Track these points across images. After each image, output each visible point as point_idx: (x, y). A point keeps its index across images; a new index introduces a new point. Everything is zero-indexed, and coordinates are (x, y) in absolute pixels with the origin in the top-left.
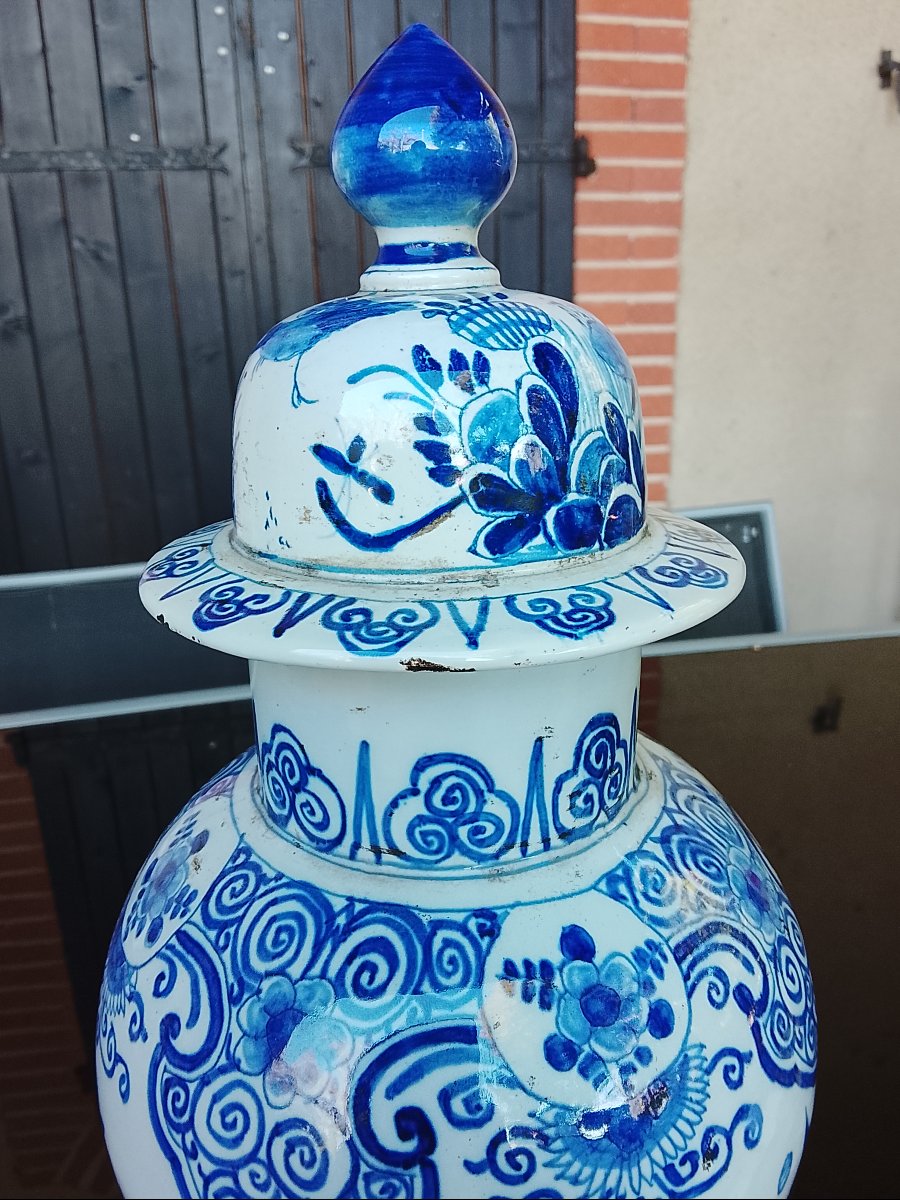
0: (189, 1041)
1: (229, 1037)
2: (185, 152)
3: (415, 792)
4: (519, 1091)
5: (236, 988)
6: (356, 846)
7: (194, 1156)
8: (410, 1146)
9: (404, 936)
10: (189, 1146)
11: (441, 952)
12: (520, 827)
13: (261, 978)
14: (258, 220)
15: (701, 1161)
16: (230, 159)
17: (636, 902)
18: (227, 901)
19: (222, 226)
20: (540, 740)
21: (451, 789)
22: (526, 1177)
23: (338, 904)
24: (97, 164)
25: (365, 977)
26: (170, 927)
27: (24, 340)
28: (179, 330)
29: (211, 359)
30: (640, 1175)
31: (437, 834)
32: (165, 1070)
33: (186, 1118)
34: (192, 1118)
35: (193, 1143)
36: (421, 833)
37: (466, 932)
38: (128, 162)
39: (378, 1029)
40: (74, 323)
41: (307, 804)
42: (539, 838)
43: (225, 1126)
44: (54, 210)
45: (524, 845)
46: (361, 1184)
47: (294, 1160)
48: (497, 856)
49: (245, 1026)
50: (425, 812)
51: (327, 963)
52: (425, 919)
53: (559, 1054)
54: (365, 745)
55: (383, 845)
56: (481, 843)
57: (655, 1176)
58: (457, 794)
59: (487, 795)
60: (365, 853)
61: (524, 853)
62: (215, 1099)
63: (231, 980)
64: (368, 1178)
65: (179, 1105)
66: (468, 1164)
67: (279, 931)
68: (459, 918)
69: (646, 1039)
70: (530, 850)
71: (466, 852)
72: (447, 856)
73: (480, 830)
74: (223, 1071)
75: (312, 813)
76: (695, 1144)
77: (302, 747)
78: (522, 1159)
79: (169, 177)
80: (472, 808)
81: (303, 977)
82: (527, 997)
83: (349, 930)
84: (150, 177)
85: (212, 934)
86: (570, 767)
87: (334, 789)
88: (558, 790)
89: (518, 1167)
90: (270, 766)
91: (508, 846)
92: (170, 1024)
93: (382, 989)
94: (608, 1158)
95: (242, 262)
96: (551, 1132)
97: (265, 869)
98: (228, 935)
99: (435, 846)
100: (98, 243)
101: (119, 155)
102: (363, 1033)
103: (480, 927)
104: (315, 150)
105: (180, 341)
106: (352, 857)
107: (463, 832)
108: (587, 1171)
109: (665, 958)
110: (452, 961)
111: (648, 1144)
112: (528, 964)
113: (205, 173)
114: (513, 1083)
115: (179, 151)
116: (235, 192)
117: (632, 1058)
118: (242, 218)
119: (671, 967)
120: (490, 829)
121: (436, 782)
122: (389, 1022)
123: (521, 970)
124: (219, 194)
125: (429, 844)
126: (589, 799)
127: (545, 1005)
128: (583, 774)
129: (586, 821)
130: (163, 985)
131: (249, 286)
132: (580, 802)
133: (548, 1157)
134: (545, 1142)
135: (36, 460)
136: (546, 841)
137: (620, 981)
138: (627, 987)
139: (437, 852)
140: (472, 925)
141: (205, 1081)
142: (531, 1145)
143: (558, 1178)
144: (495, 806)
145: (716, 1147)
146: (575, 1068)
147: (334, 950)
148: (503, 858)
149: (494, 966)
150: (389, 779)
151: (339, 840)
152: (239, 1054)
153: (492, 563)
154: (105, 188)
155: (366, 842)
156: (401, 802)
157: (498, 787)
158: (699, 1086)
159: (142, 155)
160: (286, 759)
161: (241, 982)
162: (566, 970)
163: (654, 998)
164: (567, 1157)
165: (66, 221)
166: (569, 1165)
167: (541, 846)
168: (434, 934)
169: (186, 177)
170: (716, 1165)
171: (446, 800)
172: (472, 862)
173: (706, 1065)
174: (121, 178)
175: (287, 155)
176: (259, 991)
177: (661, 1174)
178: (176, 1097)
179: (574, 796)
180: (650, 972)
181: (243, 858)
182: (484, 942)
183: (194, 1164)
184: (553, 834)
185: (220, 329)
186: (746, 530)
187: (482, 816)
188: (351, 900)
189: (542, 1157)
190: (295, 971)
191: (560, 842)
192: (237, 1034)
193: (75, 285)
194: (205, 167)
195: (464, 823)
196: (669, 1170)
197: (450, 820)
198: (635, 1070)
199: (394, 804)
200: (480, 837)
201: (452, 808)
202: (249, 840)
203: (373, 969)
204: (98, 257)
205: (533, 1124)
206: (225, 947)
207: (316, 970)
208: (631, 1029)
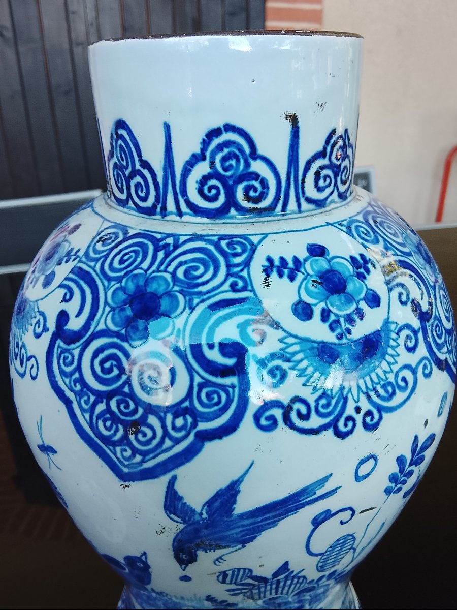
0: (74, 324)
8: (231, 361)
14: (91, 14)
18: (99, 248)
19: (71, 16)
28: (48, 77)
32: (59, 346)
33: (75, 367)
43: (103, 370)
62: (95, 355)
76: (391, 378)
95: (82, 38)
100: (1, 26)
105: (49, 83)
118: (81, 12)
141: (86, 345)
185: (71, 76)
196: (375, 390)
208: (350, 299)
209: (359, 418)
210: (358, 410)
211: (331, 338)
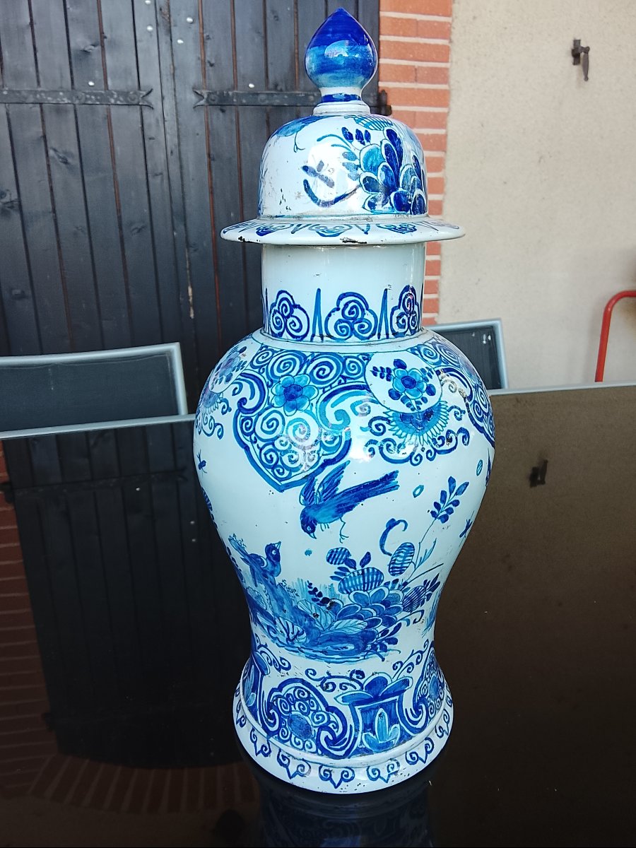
0: (250, 404)
1: (269, 398)
2: (125, 94)
3: (338, 309)
4: (379, 405)
5: (270, 383)
6: (313, 335)
7: (255, 442)
8: (341, 422)
9: (334, 360)
10: (253, 439)
11: (349, 364)
12: (377, 328)
13: (280, 378)
14: (172, 140)
15: (446, 441)
16: (154, 99)
17: (422, 356)
18: (260, 359)
19: (148, 142)
20: (386, 290)
21: (352, 308)
22: (382, 433)
23: (307, 354)
24: (66, 101)
25: (321, 373)
26: (236, 375)
27: (16, 216)
28: (119, 211)
29: (140, 230)
30: (424, 440)
31: (346, 327)
32: (241, 416)
33: (252, 429)
34: (254, 429)
35: (255, 438)
36: (340, 327)
37: (359, 359)
38: (86, 99)
39: (327, 387)
40: (50, 206)
41: (293, 322)
42: (385, 333)
43: (269, 427)
44: (37, 130)
45: (379, 335)
46: (323, 436)
47: (297, 432)
48: (368, 338)
49: (275, 393)
50: (342, 318)
51: (306, 370)
52: (342, 356)
53: (394, 395)
54: (319, 290)
55: (324, 334)
56: (363, 332)
57: (429, 441)
58: (354, 310)
59: (366, 311)
60: (317, 338)
61: (379, 338)
62: (264, 419)
63: (267, 380)
64: (326, 434)
65: (248, 426)
66: (361, 428)
67: (285, 364)
68: (356, 355)
69: (425, 395)
70: (381, 337)
71: (357, 336)
72: (350, 337)
73: (363, 326)
74: (267, 409)
75: (295, 325)
76: (444, 434)
77: (291, 297)
78: (381, 427)
79: (114, 110)
80: (360, 316)
81: (297, 375)
82: (382, 377)
83: (313, 361)
84: (101, 110)
85: (257, 370)
86: (397, 305)
87: (305, 312)
88: (392, 313)
89: (379, 430)
90: (275, 312)
91: (373, 334)
92: (243, 401)
93: (328, 375)
94: (412, 431)
95: (161, 167)
96: (391, 419)
97: (275, 349)
98: (264, 369)
99: (345, 333)
100: (65, 153)
101: (81, 94)
102: (321, 388)
103: (363, 358)
104: (209, 94)
105: (120, 218)
106: (312, 340)
107: (356, 326)
108: (404, 434)
109: (433, 373)
110: (353, 366)
111: (426, 429)
112: (382, 368)
113: (138, 107)
114: (378, 402)
115: (120, 93)
116: (157, 121)
117: (420, 400)
118: (162, 138)
119: (435, 376)
120: (367, 326)
121: (346, 305)
122: (330, 385)
123: (380, 369)
124: (146, 122)
125: (343, 331)
126: (404, 321)
127: (388, 380)
128: (402, 310)
129: (403, 330)
130: (237, 391)
131: (166, 181)
132: (400, 321)
133: (390, 427)
134: (389, 422)
135: (22, 296)
136: (387, 334)
137: (416, 376)
138: (418, 377)
139: (345, 335)
140: (360, 357)
141: (259, 414)
142: (384, 423)
143: (394, 435)
144: (369, 317)
145: (451, 438)
146: (400, 400)
147: (308, 366)
148: (371, 339)
149: (369, 368)
150: (328, 304)
151: (305, 335)
152: (273, 402)
153: (370, 213)
154: (72, 116)
155: (317, 333)
156: (332, 314)
157: (370, 308)
158: (445, 414)
159: (96, 95)
160: (284, 305)
161: (272, 381)
162: (396, 370)
163: (428, 383)
164: (397, 428)
165: (44, 137)
166: (398, 431)
167: (385, 337)
168: (346, 359)
169: (125, 110)
170: (452, 445)
171: (350, 313)
172: (359, 340)
173: (447, 408)
174: (81, 109)
175: (192, 98)
176: (280, 381)
177: (431, 441)
178: (248, 423)
179: (399, 317)
180: (427, 376)
181: (264, 348)
182: (366, 362)
183: (255, 445)
184: (390, 332)
185: (146, 211)
186: (485, 337)
187: (364, 320)
188: (313, 353)
189: (388, 427)
190: (293, 373)
191: (393, 336)
192: (271, 396)
193: (50, 180)
194: (138, 105)
195: (357, 323)
196: (434, 440)
197: (351, 321)
198: (421, 404)
199: (330, 315)
200: (363, 329)
201: (352, 316)
202: (266, 344)
203: (324, 370)
204: (66, 162)
205: (385, 416)
206: (263, 372)
207: (302, 372)
208: (420, 390)
209: (424, 454)
210: (423, 450)
211: (408, 411)
